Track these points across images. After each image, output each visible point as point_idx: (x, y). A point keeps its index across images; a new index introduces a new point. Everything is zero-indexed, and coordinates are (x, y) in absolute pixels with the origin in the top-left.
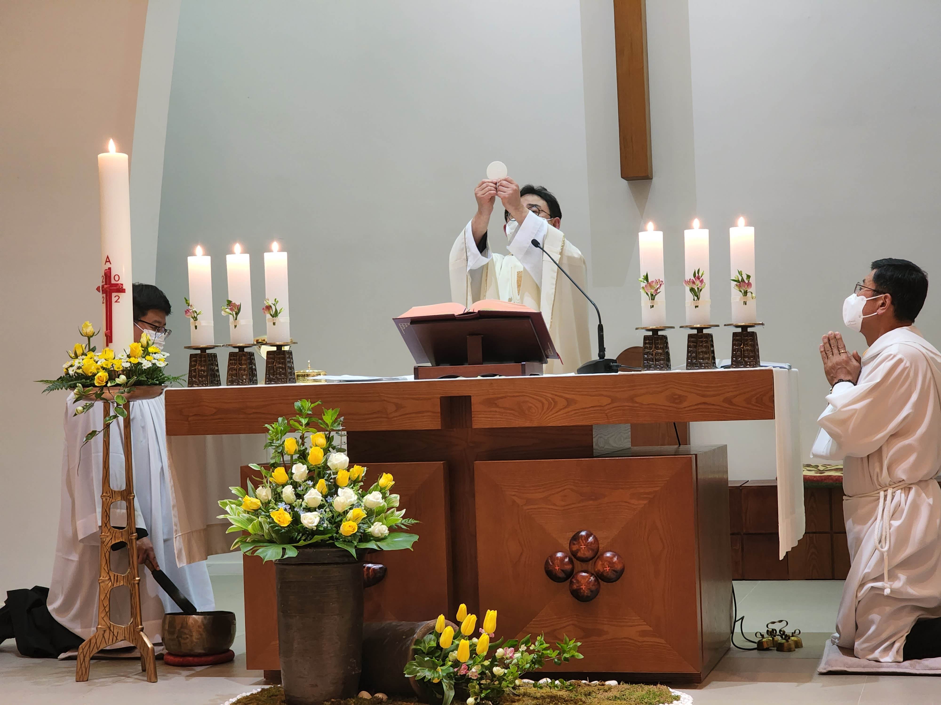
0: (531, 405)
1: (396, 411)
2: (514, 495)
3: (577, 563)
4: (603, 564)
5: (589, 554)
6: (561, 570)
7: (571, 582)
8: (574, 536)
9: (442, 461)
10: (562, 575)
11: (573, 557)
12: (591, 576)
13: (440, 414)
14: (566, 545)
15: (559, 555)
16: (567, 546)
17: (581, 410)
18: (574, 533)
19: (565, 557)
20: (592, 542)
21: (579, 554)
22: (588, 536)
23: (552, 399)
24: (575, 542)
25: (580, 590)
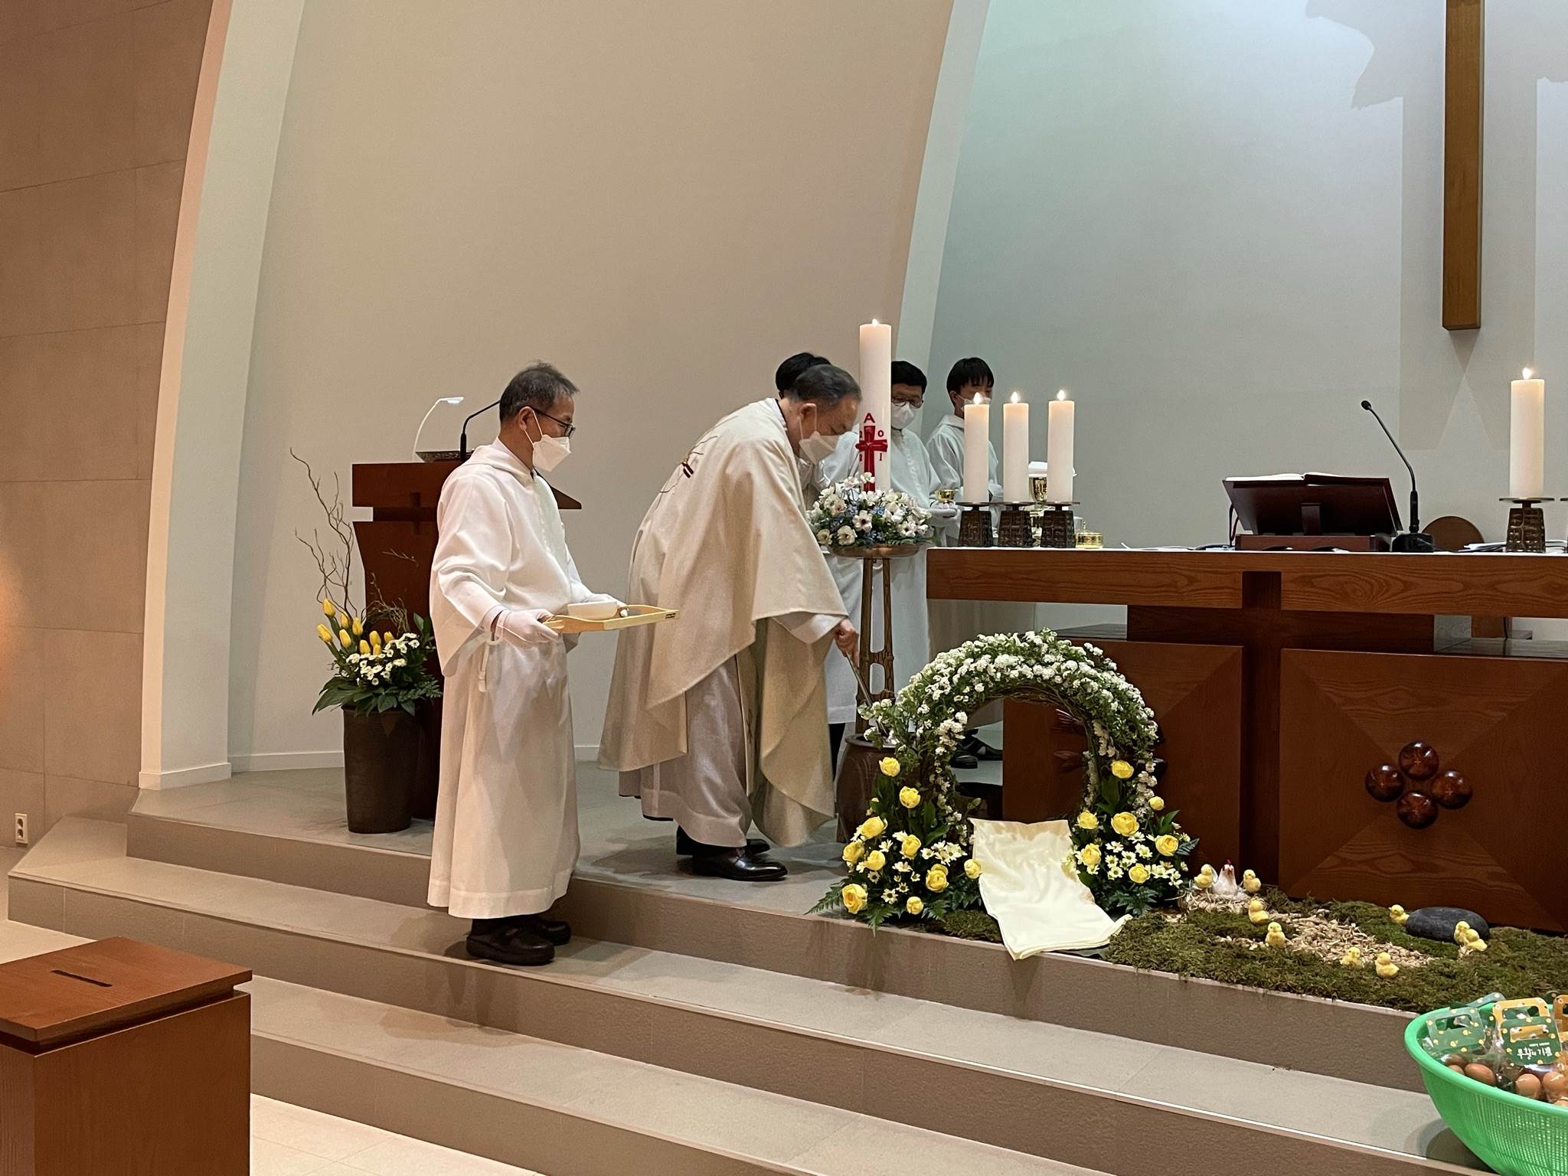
0: (1357, 587)
1: (1188, 585)
2: (1332, 693)
3: (1408, 781)
4: (1444, 788)
5: (1424, 771)
6: (1387, 787)
7: (1400, 805)
8: (1407, 747)
9: (1241, 645)
10: (1388, 793)
11: (1403, 774)
12: (1426, 799)
13: (1241, 592)
14: (1395, 757)
15: (1385, 768)
16: (1397, 761)
17: (1423, 597)
18: (1407, 744)
19: (1394, 772)
20: (1428, 758)
21: (1411, 771)
22: (1424, 749)
23: (1385, 581)
24: (1406, 755)
25: (1410, 813)
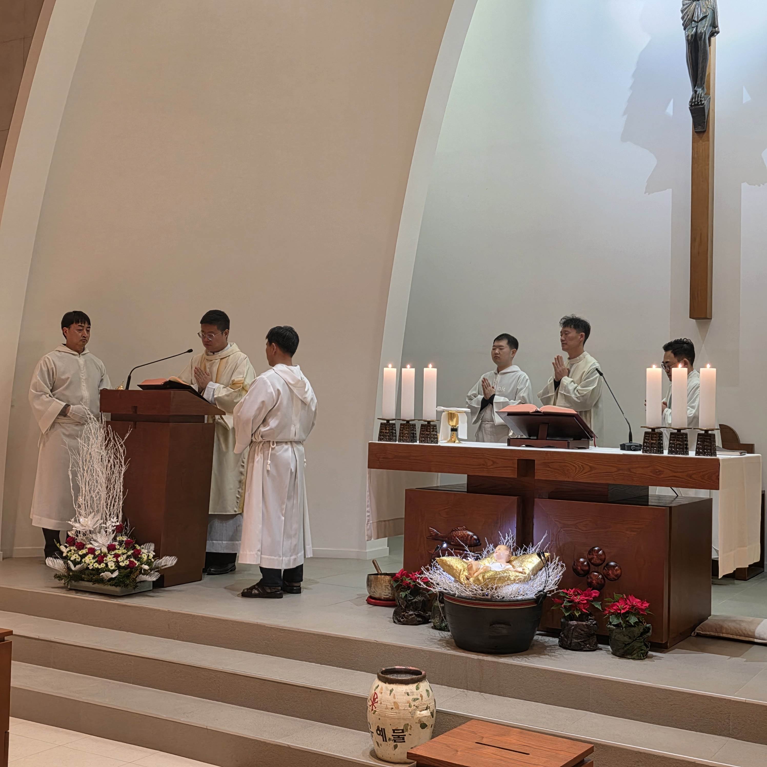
0: (569, 468)
1: (492, 465)
3: (592, 566)
5: (598, 562)
6: (581, 569)
7: (588, 578)
9: (517, 496)
10: (582, 572)
11: (589, 562)
12: (600, 575)
13: (516, 469)
14: (586, 554)
15: (582, 560)
16: (586, 556)
17: (598, 474)
18: (591, 548)
19: (584, 562)
20: (601, 555)
21: (592, 561)
22: (599, 550)
23: (581, 465)
24: (591, 553)
25: (592, 582)
